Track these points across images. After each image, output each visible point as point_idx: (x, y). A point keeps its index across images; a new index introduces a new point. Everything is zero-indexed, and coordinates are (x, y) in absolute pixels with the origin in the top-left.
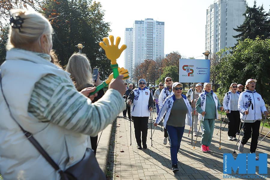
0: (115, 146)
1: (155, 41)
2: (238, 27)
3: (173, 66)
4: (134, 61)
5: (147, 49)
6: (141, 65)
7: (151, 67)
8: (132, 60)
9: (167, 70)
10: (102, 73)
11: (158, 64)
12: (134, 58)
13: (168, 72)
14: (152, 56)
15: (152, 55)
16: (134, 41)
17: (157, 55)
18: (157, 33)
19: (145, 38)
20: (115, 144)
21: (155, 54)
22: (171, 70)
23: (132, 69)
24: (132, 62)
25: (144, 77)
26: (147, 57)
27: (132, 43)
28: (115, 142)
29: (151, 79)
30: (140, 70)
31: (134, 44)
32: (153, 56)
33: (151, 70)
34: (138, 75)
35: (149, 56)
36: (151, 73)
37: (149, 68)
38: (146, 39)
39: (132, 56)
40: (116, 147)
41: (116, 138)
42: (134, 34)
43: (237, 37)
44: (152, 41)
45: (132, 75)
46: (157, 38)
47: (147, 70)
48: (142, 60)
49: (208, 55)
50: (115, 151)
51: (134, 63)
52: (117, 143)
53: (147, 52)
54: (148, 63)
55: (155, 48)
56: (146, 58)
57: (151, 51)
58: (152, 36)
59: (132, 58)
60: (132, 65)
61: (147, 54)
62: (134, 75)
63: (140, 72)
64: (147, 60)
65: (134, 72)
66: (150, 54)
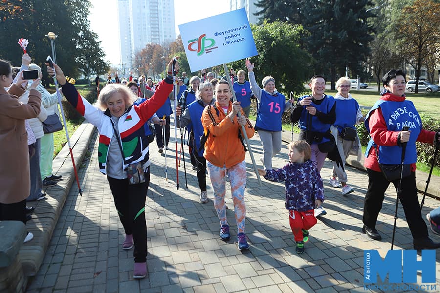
1: (161, 15)
2: (259, 2)
4: (134, 45)
5: (151, 28)
6: (142, 51)
7: (155, 54)
10: (87, 65)
11: (166, 49)
12: (133, 42)
15: (159, 35)
16: (132, 17)
17: (166, 36)
18: (165, 4)
19: (147, 11)
21: (163, 34)
22: (181, 58)
23: (131, 57)
24: (131, 47)
25: (148, 68)
26: (152, 39)
27: (129, 19)
30: (141, 58)
31: (131, 20)
32: (160, 37)
33: (156, 59)
34: (140, 66)
35: (154, 37)
36: (157, 63)
37: (154, 56)
38: (149, 12)
39: (130, 38)
42: (131, 6)
43: (257, 14)
44: (157, 15)
45: (132, 66)
46: (164, 11)
47: (151, 58)
48: (145, 43)
51: (133, 48)
53: (151, 31)
54: (152, 48)
55: (163, 26)
56: (150, 39)
57: (157, 30)
58: (156, 8)
59: (130, 41)
60: (131, 51)
61: (152, 35)
62: (134, 66)
63: (141, 61)
64: (150, 44)
65: (134, 62)
66: (156, 35)
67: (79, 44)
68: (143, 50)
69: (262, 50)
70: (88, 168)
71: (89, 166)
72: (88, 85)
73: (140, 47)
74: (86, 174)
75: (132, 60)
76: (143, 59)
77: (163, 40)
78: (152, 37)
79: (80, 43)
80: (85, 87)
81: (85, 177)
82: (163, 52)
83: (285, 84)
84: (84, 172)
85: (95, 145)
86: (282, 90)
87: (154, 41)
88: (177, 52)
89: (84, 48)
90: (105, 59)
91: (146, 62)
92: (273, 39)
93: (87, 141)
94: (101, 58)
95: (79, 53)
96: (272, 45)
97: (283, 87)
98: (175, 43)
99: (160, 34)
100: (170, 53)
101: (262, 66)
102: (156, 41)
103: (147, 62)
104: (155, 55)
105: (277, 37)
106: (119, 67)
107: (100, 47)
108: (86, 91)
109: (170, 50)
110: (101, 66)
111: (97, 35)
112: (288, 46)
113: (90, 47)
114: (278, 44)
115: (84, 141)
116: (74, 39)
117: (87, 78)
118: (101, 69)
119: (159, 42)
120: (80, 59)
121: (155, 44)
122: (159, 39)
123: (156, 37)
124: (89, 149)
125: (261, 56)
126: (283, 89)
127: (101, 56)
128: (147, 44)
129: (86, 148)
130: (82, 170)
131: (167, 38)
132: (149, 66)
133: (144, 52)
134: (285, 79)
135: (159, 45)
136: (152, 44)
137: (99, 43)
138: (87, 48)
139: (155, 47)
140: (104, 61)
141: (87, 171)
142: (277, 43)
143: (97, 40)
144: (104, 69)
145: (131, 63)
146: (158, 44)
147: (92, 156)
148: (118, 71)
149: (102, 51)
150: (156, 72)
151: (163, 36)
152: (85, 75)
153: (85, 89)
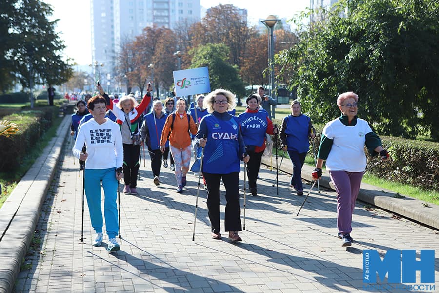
0: (51, 213)
3: (215, 45)
4: (119, 28)
6: (135, 40)
7: (162, 46)
8: (112, 27)
9: (200, 55)
10: (28, 66)
11: (181, 38)
12: (117, 21)
13: (204, 61)
14: (167, 14)
15: (168, 10)
17: (182, 12)
20: (52, 210)
21: (177, 8)
22: (211, 56)
23: (113, 51)
24: (113, 33)
25: (146, 73)
26: (155, 17)
28: (53, 208)
29: (163, 80)
30: (134, 54)
32: (171, 14)
33: (162, 56)
34: (130, 69)
35: (159, 14)
36: (164, 64)
37: (158, 51)
39: (112, 14)
40: (53, 214)
41: (54, 202)
45: (114, 69)
47: (153, 54)
48: (140, 25)
49: (274, 25)
50: (50, 219)
51: (117, 35)
52: (56, 208)
53: (154, 2)
54: (154, 36)
56: (151, 18)
59: (112, 20)
60: (113, 39)
61: (154, 9)
62: (119, 69)
63: (133, 60)
64: (152, 27)
65: (118, 62)
66: (163, 10)
67: (15, 24)
68: (138, 38)
69: (377, 41)
70: (37, 271)
71: (38, 266)
72: (29, 104)
73: (130, 33)
74: (34, 282)
75: (114, 58)
76: (137, 56)
77: (177, 19)
78: (155, 12)
79: (17, 24)
80: (23, 108)
81: (32, 288)
82: (176, 42)
83: (424, 108)
84: (29, 278)
85: (49, 224)
86: (420, 121)
87: (159, 20)
88: (205, 42)
89: (24, 32)
90: (64, 55)
91: (143, 62)
92: (400, 18)
93: (33, 216)
94: (57, 53)
95: (14, 42)
96: (399, 30)
97: (420, 115)
98: (200, 25)
99: (171, 7)
100: (190, 44)
101: (376, 73)
102: (163, 21)
103: (145, 62)
104: (160, 50)
105: (408, 14)
106: (90, 71)
107: (56, 30)
108: (28, 117)
109: (190, 39)
110: (55, 67)
111: (50, 9)
112: (433, 32)
113: (35, 31)
114: (412, 28)
115: (27, 216)
116: (7, 15)
117: (27, 90)
118: (56, 74)
119: (168, 23)
120: (14, 54)
121: (161, 27)
122: (168, 17)
123: (163, 14)
124: (38, 232)
125: (376, 53)
126: (420, 119)
127: (56, 49)
128: (145, 27)
129: (32, 229)
130: (24, 275)
131: (184, 16)
132: (148, 70)
133: (139, 43)
134: (425, 98)
135: (169, 29)
136: (154, 27)
137: (53, 23)
138: (30, 33)
139: (160, 32)
140: (62, 59)
141: (35, 276)
142: (409, 26)
143: (50, 18)
144: (62, 74)
145: (113, 63)
146: (166, 27)
147: (43, 246)
148: (86, 78)
149: (58, 40)
150: (161, 83)
151: (177, 12)
152: (24, 86)
153: (26, 112)
